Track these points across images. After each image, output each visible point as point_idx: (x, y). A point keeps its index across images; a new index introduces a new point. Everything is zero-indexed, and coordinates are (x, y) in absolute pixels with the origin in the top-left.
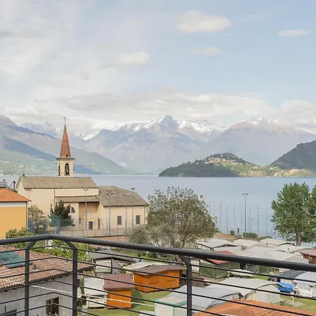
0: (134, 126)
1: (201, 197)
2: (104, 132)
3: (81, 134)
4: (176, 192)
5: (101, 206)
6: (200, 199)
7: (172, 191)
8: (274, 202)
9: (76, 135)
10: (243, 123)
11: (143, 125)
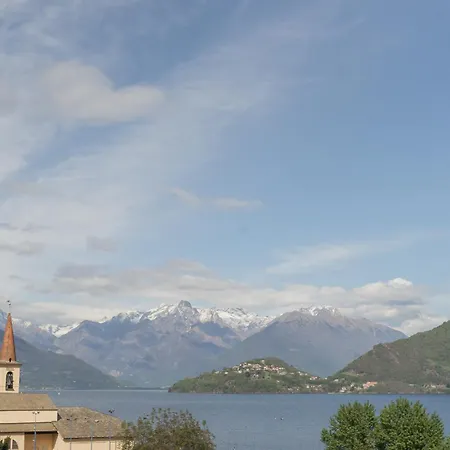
0: (133, 315)
1: (204, 423)
2: (87, 325)
3: (50, 328)
4: (166, 416)
5: (60, 439)
6: (202, 427)
7: (158, 415)
8: (325, 432)
9: (42, 328)
10: (295, 313)
11: (146, 314)
